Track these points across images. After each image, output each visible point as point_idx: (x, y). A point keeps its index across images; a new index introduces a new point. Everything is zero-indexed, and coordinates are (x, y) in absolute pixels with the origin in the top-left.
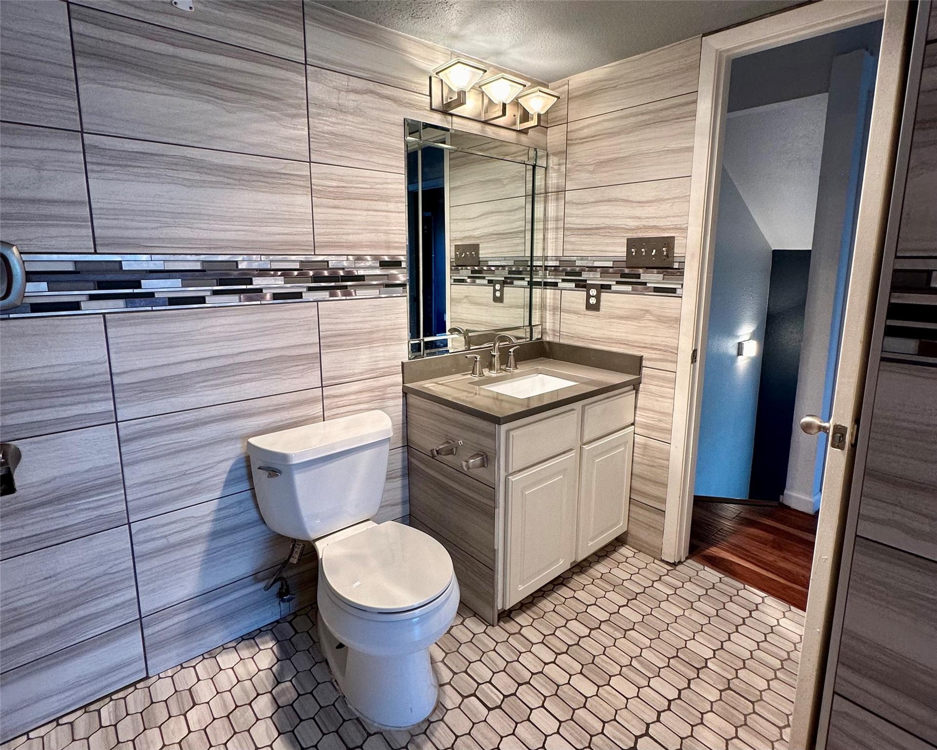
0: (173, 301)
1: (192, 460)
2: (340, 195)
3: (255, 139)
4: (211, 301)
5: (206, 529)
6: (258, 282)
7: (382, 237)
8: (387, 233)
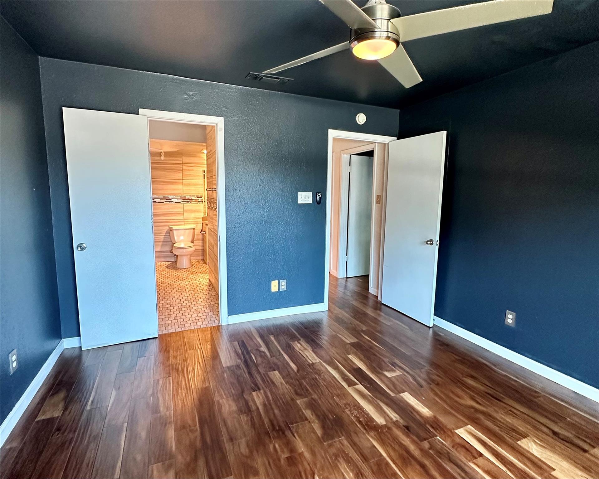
0: (159, 202)
1: (160, 228)
2: (189, 185)
3: (173, 177)
4: (165, 203)
5: (162, 240)
6: (172, 200)
7: (197, 192)
8: (198, 191)
